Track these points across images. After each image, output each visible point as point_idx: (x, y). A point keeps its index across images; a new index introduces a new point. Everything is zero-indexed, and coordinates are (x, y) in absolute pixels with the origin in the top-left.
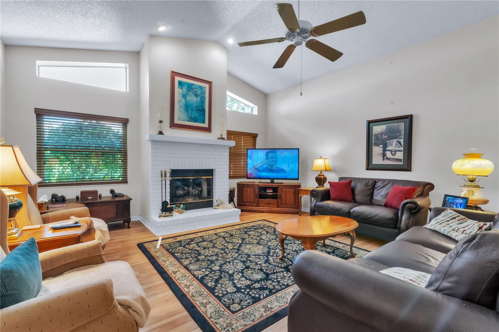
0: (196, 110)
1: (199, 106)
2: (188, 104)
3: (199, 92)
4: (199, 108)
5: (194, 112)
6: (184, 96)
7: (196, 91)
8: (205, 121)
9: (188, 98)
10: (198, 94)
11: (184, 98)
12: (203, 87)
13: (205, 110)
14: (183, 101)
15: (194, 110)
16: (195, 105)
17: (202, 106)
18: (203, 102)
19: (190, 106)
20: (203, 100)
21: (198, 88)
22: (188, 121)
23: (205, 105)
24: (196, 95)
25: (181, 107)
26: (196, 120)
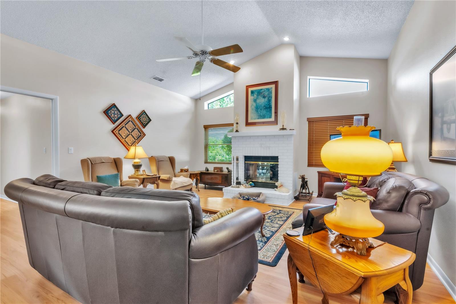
0: (264, 109)
1: (267, 104)
2: (258, 106)
3: (266, 94)
4: (266, 106)
5: (263, 111)
6: (255, 101)
7: (264, 95)
8: (271, 116)
9: (258, 101)
10: (265, 95)
11: (255, 102)
12: (270, 88)
13: (272, 107)
14: (254, 104)
15: (263, 109)
16: (263, 106)
17: (269, 104)
18: (270, 101)
19: (260, 107)
20: (269, 99)
21: (265, 91)
22: (258, 119)
23: (272, 102)
24: (264, 97)
25: (252, 109)
26: (264, 117)
